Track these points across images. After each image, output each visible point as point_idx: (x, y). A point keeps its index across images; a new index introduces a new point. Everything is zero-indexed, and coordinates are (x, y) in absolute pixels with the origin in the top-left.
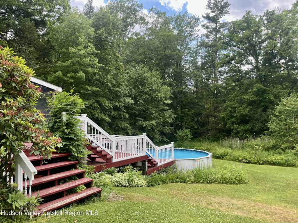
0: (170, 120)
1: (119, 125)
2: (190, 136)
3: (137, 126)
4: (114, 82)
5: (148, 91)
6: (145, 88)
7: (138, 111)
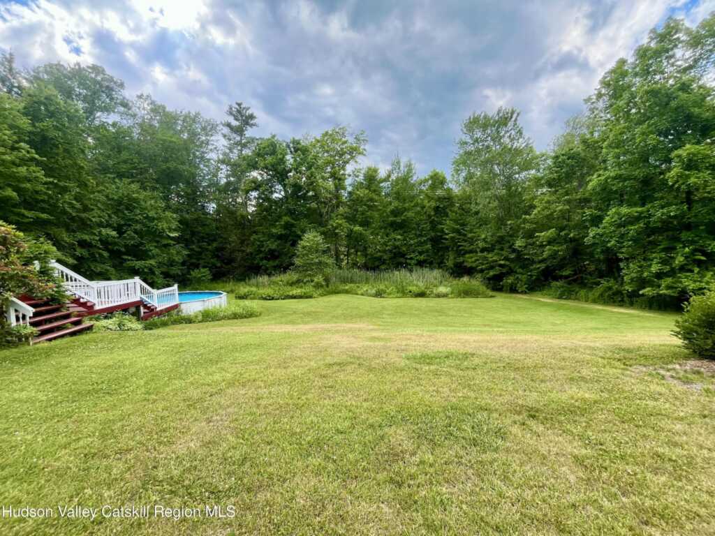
0: (178, 259)
1: (93, 268)
2: (210, 277)
3: (125, 267)
4: (78, 205)
5: (140, 219)
6: (136, 215)
7: (126, 246)
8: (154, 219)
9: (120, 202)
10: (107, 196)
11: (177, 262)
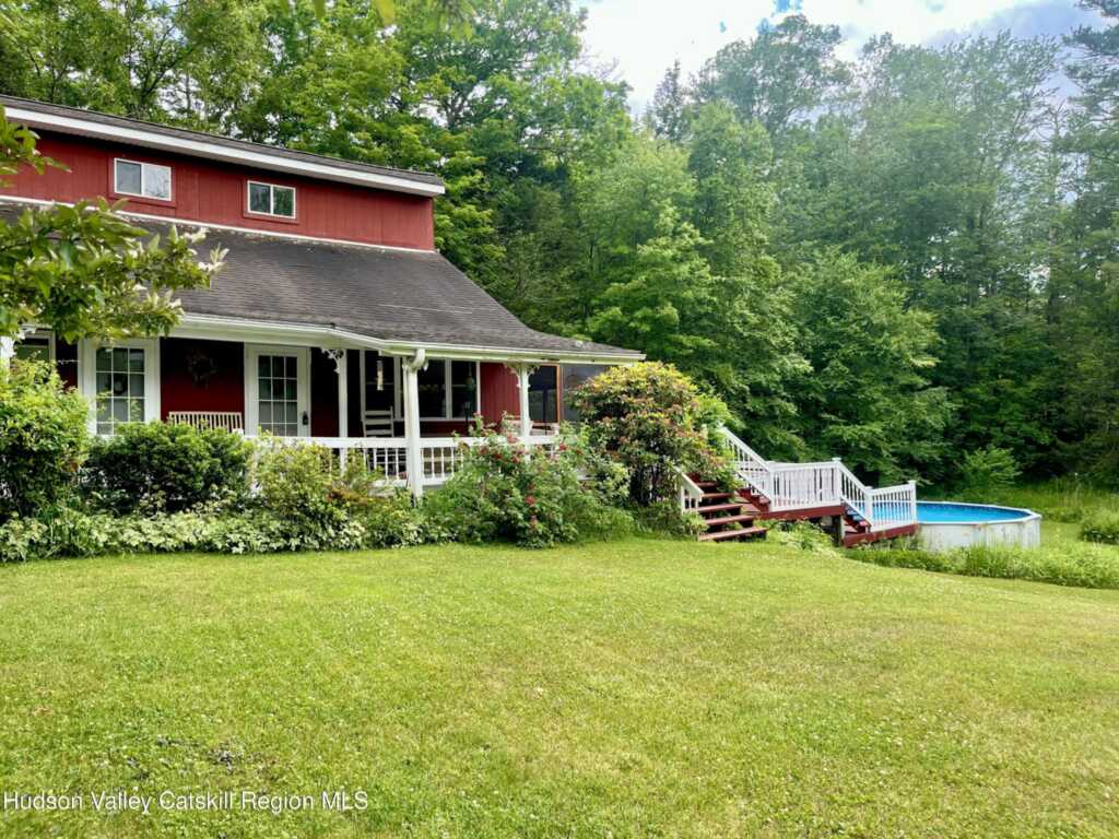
0: (935, 421)
1: (769, 438)
3: (824, 439)
5: (856, 333)
6: (847, 324)
7: (828, 393)
8: (882, 329)
9: (820, 300)
10: (797, 290)
11: (936, 431)
